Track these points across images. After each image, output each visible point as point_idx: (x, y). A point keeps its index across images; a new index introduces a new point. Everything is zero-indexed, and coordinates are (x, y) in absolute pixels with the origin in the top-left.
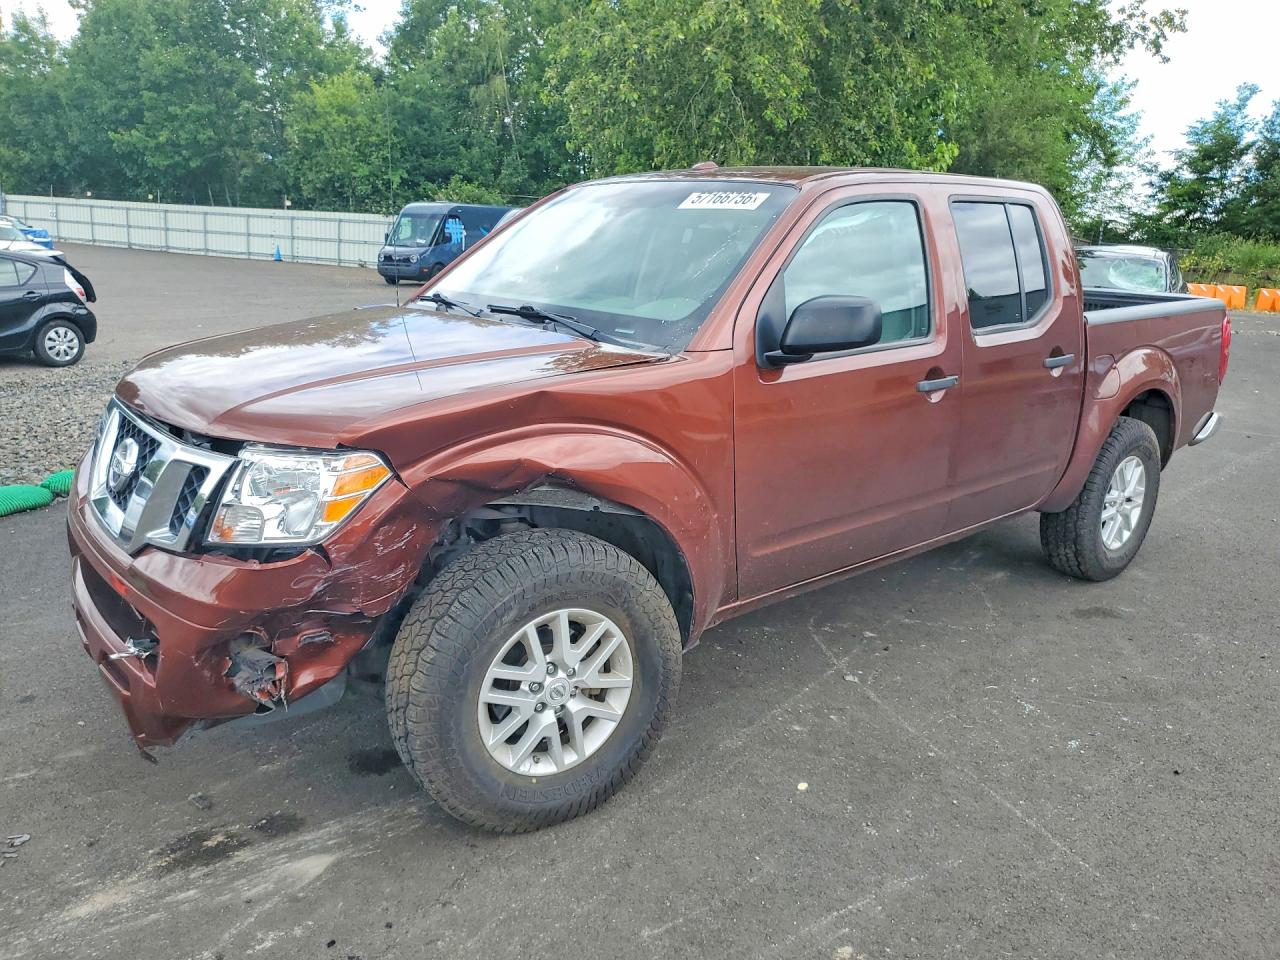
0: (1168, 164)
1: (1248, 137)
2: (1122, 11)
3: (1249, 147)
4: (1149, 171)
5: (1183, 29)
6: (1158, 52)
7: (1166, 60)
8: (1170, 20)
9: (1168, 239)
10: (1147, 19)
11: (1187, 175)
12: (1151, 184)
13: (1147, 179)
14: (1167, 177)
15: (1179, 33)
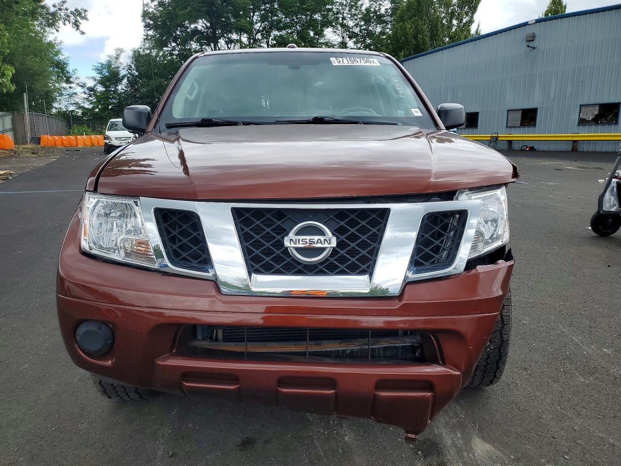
0: (90, 84)
1: (123, 72)
2: (54, 6)
3: (123, 77)
4: (82, 86)
5: (87, 19)
6: (78, 29)
7: (83, 33)
8: (80, 14)
9: (103, 118)
10: (69, 11)
11: (100, 88)
12: (85, 93)
13: (83, 90)
14: (91, 89)
15: (85, 20)
